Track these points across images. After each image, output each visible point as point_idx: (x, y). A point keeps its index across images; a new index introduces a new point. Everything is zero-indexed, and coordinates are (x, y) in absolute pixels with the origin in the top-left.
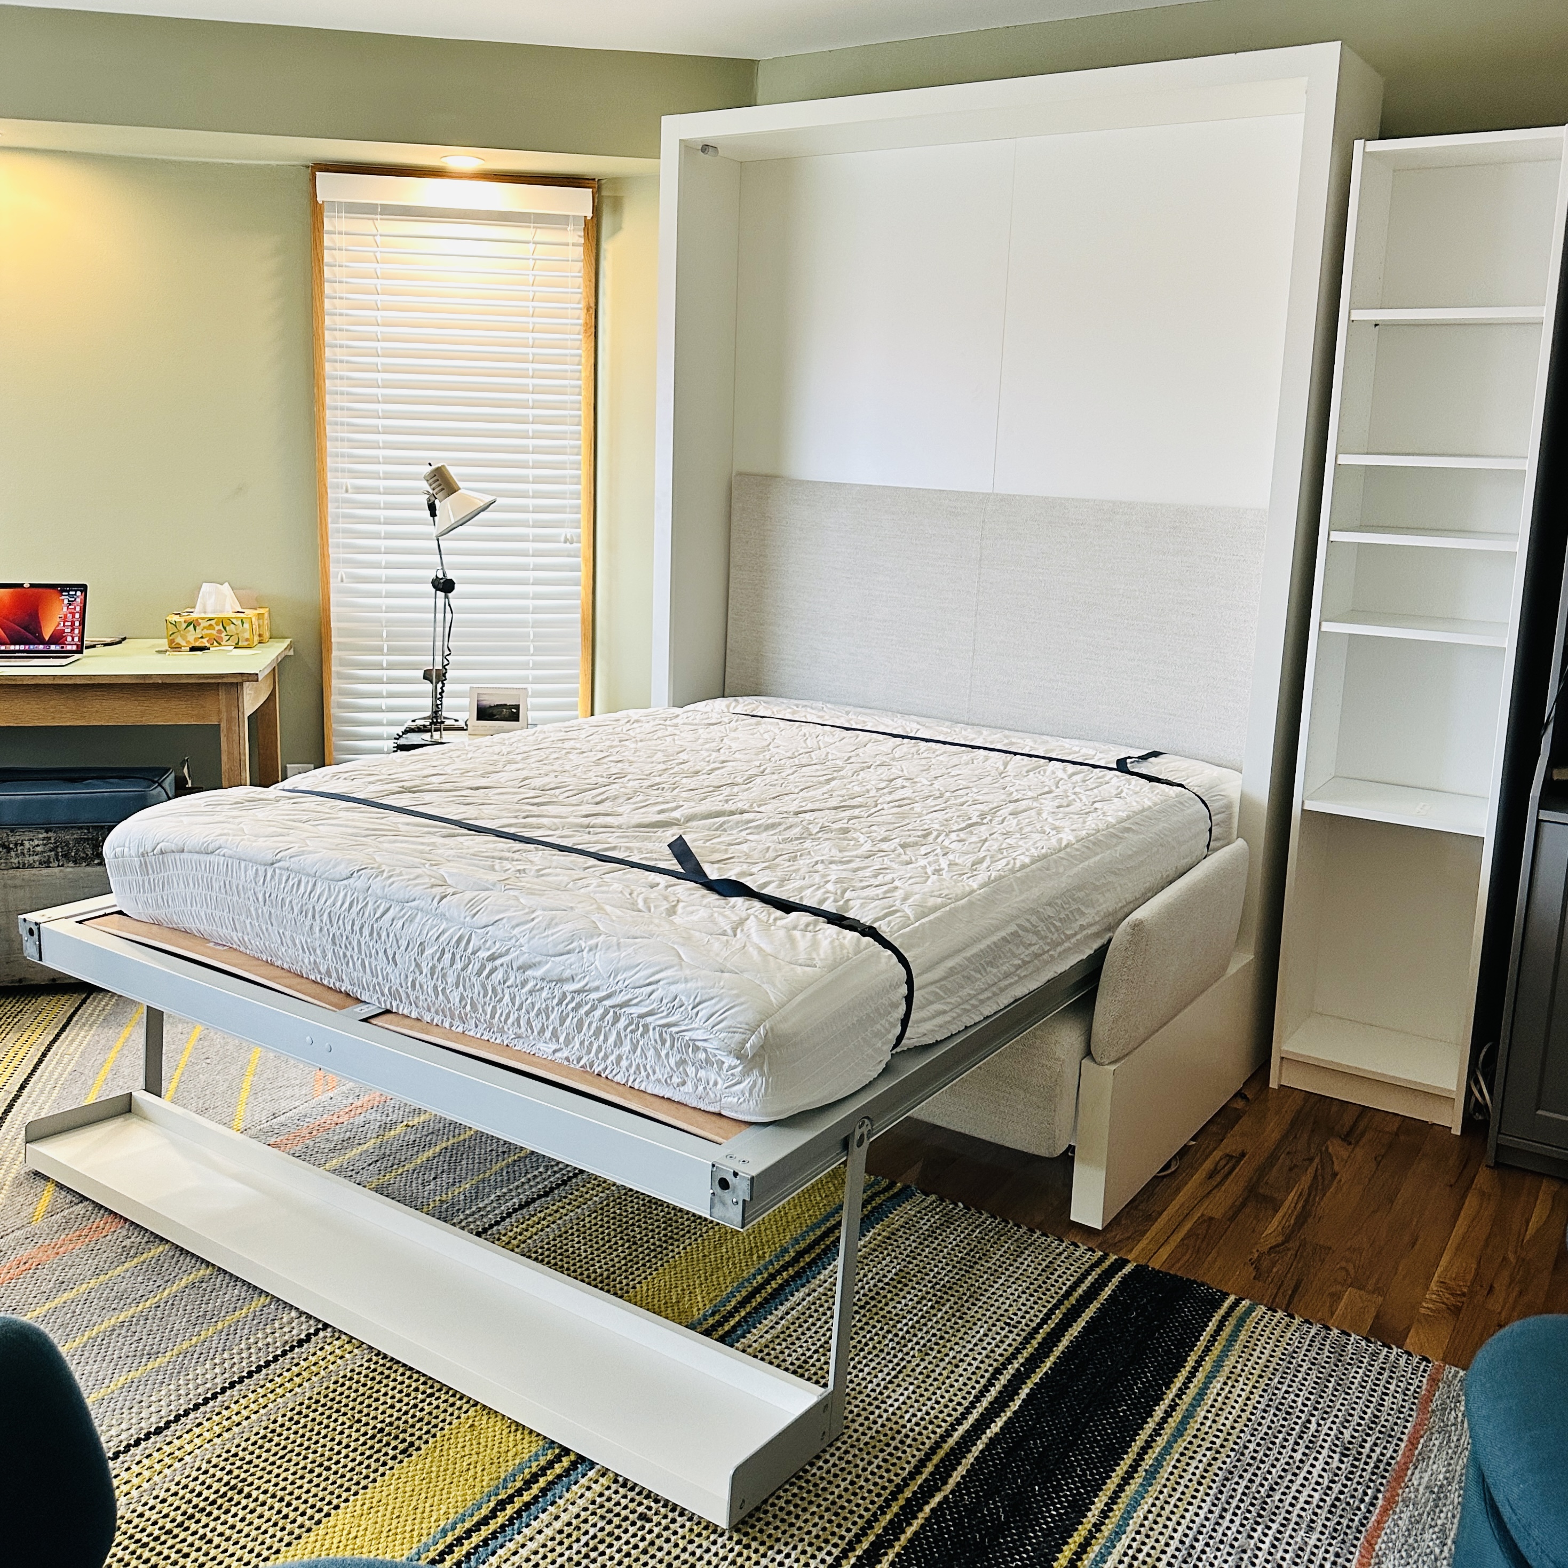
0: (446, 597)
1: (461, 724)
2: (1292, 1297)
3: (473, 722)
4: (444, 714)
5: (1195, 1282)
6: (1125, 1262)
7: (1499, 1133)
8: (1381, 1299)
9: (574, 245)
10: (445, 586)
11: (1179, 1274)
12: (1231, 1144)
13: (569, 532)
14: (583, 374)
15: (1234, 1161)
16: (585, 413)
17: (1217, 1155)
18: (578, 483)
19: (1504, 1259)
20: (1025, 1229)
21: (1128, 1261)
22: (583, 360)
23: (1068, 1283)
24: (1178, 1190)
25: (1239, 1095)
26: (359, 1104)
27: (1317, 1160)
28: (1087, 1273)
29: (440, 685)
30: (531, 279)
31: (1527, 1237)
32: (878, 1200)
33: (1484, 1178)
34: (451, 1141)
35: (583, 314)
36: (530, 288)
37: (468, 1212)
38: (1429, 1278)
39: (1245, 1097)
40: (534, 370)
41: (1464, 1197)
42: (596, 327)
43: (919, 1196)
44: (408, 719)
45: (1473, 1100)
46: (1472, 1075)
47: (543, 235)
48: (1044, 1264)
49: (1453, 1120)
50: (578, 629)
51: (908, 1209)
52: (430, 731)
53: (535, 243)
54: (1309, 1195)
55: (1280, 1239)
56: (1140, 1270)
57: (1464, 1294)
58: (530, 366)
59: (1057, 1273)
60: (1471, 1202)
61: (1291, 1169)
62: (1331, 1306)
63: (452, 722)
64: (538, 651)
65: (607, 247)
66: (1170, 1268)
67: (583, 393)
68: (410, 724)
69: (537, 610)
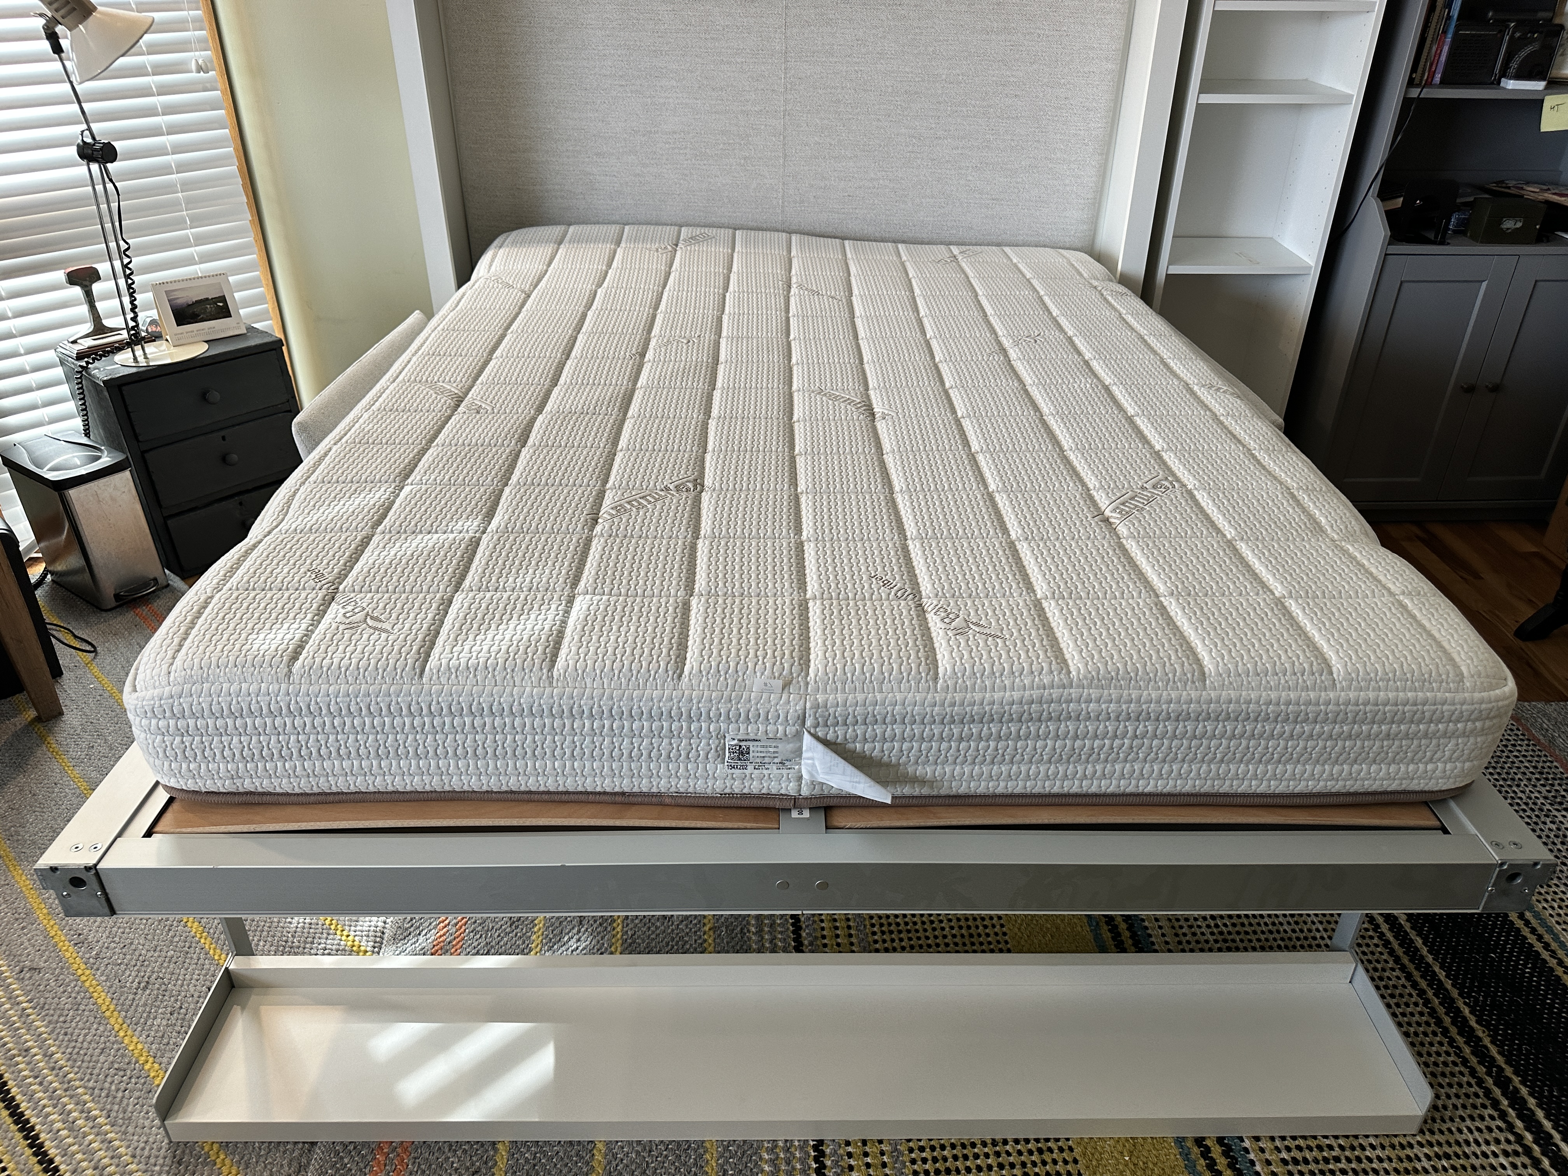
0: (103, 167)
3: (173, 329)
10: (102, 154)
13: (199, 56)
69: (182, 168)
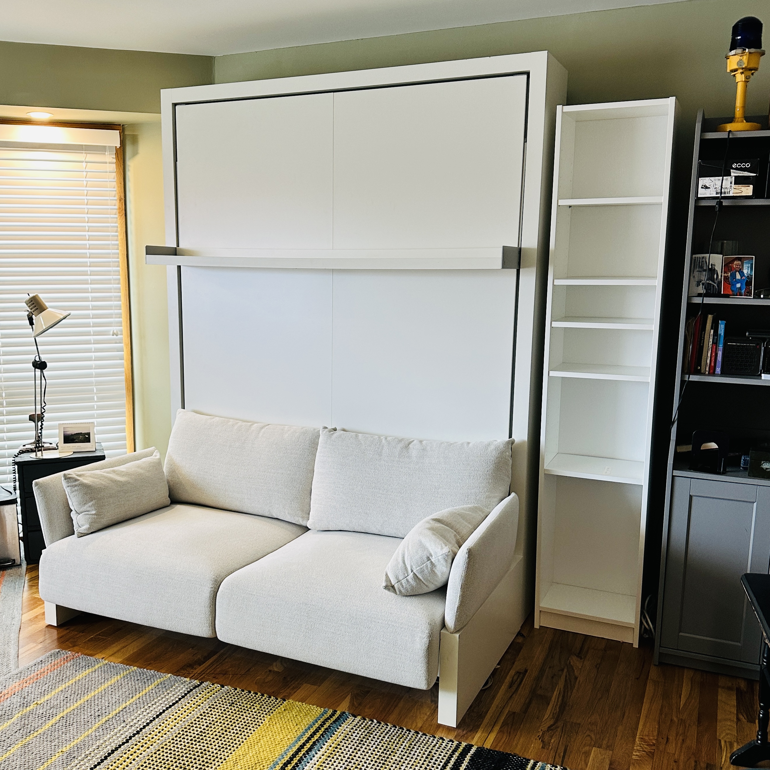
0: (42, 372)
1: (54, 445)
2: (564, 757)
3: (61, 444)
4: (43, 440)
5: (511, 754)
6: (471, 746)
7: (660, 646)
8: (611, 752)
9: (110, 163)
10: (40, 365)
11: (501, 750)
12: (518, 666)
13: (115, 329)
14: (119, 238)
15: (521, 676)
16: (122, 259)
17: (512, 672)
18: (120, 301)
19: (672, 720)
20: (413, 732)
21: (473, 746)
22: (119, 229)
23: (441, 764)
24: (494, 697)
25: (519, 634)
26: (6, 692)
27: (565, 670)
28: (451, 756)
29: (40, 424)
30: (85, 183)
31: (682, 706)
32: (327, 724)
33: (654, 673)
34: (65, 712)
35: (117, 203)
36: (85, 188)
37: (79, 758)
38: (634, 736)
39: (523, 636)
40: (89, 236)
41: (645, 685)
42: (126, 210)
43: (351, 718)
44: (20, 444)
45: (643, 627)
46: (642, 614)
47: (90, 157)
48: (426, 753)
49: (634, 640)
50: (123, 385)
51: (345, 727)
52: (35, 451)
53: (87, 162)
54: (564, 692)
55: (552, 722)
56: (480, 751)
57: (654, 745)
58: (86, 233)
59: (434, 759)
60: (650, 689)
61: (552, 677)
62: (585, 761)
63: (48, 445)
64: (100, 399)
65: (131, 164)
66: (495, 747)
67: (120, 248)
68: (22, 448)
69: (98, 375)
